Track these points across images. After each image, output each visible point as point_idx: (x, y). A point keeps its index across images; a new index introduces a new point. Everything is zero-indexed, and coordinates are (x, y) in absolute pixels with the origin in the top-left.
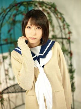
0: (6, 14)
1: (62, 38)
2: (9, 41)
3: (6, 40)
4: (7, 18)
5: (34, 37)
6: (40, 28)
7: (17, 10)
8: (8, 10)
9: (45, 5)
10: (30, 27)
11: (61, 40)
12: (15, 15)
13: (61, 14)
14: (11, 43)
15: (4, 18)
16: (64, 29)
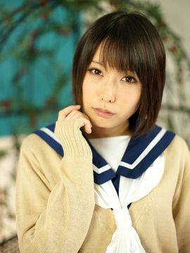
0: (12, 29)
2: (15, 106)
3: (6, 104)
4: (13, 38)
5: (110, 107)
6: (135, 81)
7: (46, 18)
8: (18, 17)
10: (98, 72)
12: (37, 34)
14: (20, 112)
15: (5, 39)
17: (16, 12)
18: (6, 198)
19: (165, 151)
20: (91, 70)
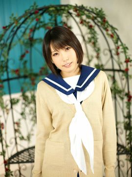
0: (18, 28)
2: (22, 74)
3: (17, 71)
4: (19, 33)
8: (23, 19)
9: (86, 12)
14: (25, 77)
16: (118, 54)
19: (95, 78)
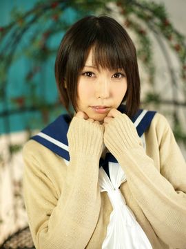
0: (25, 30)
1: (176, 103)
2: (28, 103)
3: (20, 100)
4: (26, 39)
7: (57, 19)
8: (30, 18)
9: (137, 9)
11: (171, 108)
12: (49, 34)
13: (180, 37)
14: (33, 109)
17: (28, 14)
18: (20, 190)
20: (84, 74)
